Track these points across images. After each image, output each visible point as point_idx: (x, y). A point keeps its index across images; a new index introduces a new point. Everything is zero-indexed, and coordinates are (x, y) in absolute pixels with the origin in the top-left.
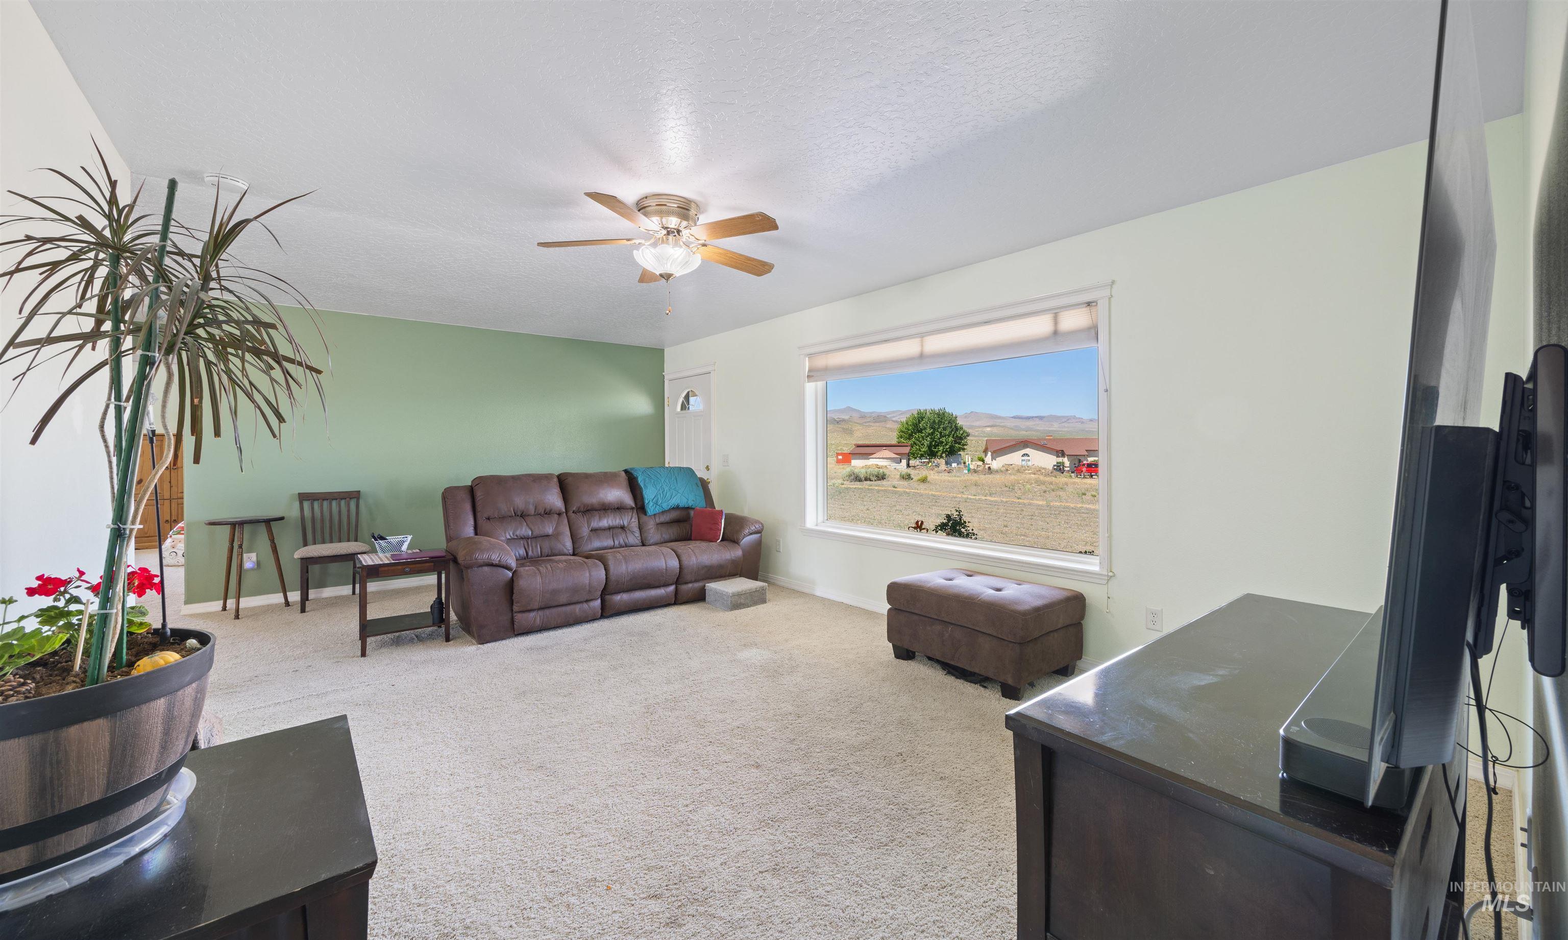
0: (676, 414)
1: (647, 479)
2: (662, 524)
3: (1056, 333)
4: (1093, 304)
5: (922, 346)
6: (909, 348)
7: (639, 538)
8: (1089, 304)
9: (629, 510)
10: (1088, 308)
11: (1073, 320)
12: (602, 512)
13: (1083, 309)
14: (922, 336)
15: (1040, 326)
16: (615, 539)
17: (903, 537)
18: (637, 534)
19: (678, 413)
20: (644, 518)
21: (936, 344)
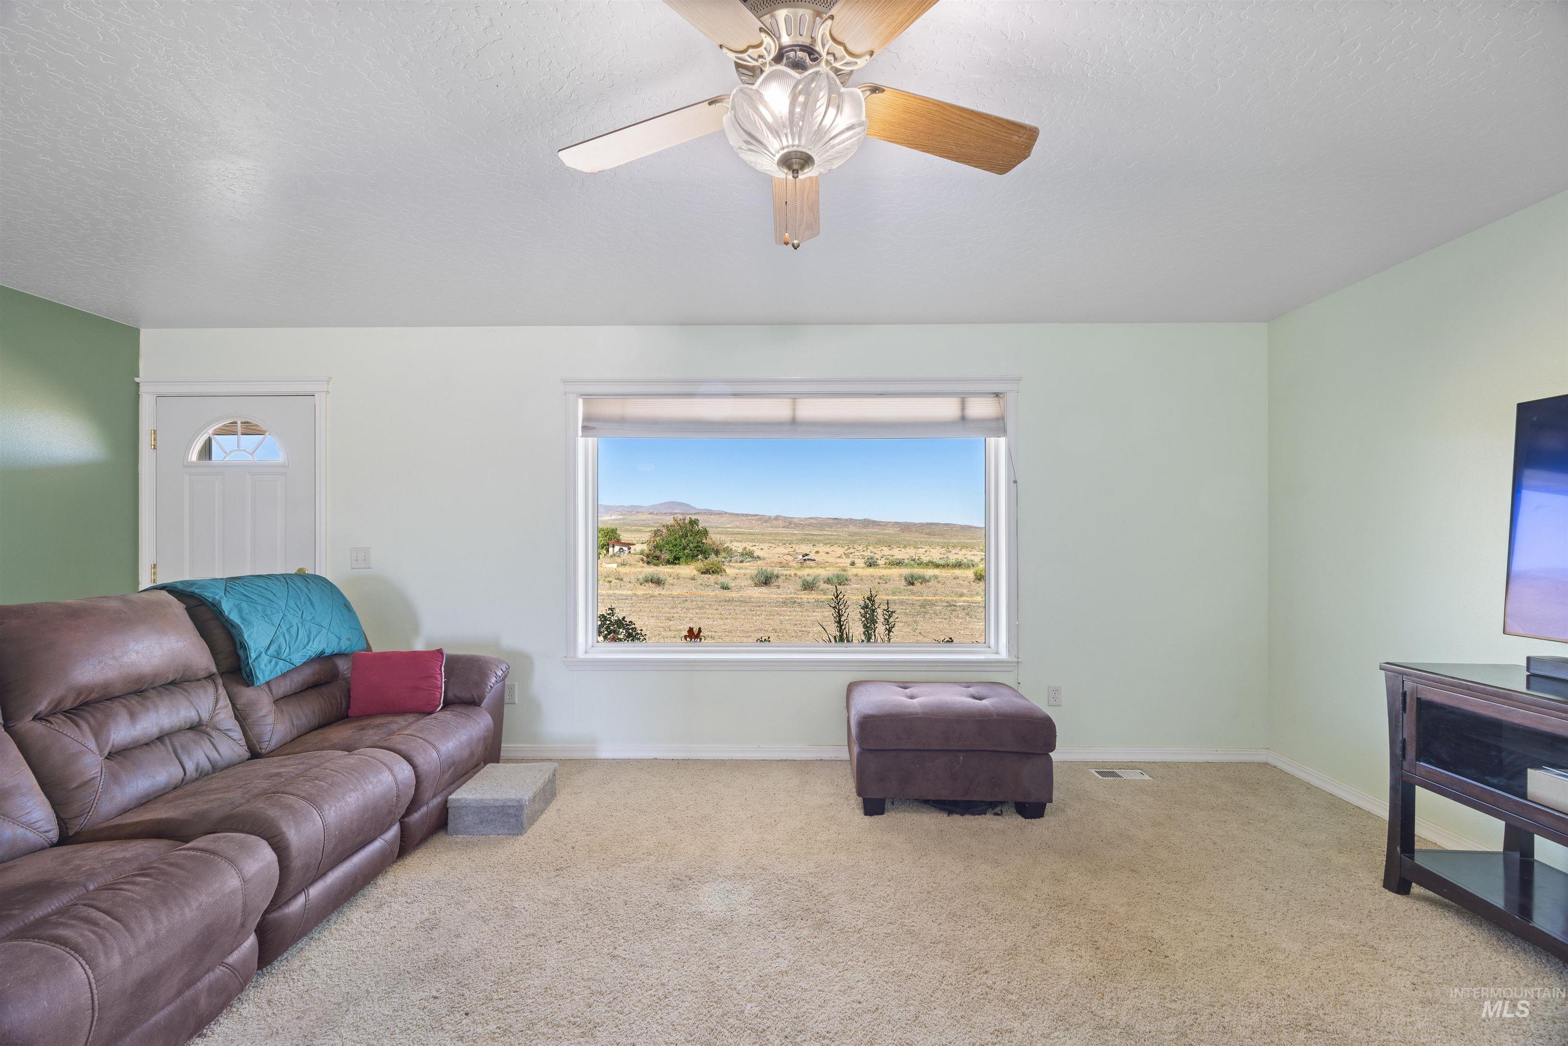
0: (185, 466)
1: (244, 605)
2: (286, 697)
3: (963, 418)
4: (1001, 396)
5: (794, 409)
6: (777, 409)
7: (243, 742)
8: (997, 395)
9: (205, 682)
10: (996, 399)
11: (981, 408)
12: (134, 701)
13: (991, 399)
14: (795, 397)
15: (947, 408)
16: (185, 759)
17: (748, 652)
18: (238, 734)
19: (192, 465)
20: (246, 694)
21: (810, 409)
